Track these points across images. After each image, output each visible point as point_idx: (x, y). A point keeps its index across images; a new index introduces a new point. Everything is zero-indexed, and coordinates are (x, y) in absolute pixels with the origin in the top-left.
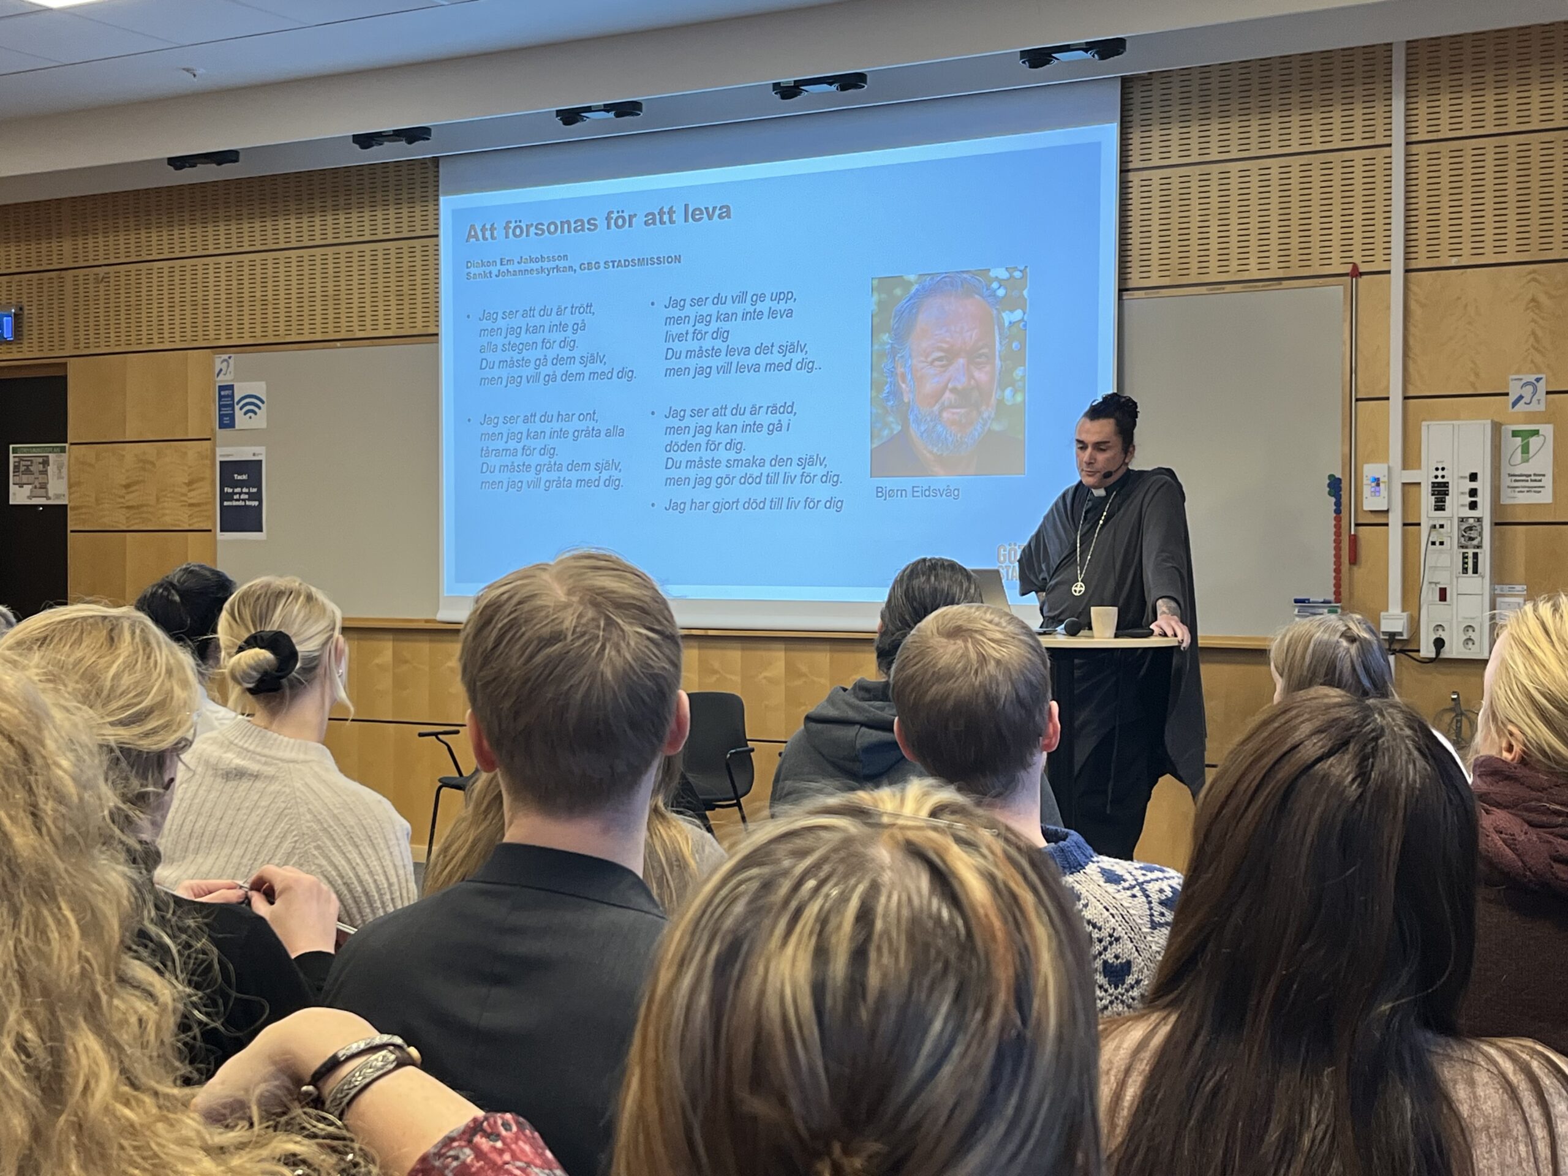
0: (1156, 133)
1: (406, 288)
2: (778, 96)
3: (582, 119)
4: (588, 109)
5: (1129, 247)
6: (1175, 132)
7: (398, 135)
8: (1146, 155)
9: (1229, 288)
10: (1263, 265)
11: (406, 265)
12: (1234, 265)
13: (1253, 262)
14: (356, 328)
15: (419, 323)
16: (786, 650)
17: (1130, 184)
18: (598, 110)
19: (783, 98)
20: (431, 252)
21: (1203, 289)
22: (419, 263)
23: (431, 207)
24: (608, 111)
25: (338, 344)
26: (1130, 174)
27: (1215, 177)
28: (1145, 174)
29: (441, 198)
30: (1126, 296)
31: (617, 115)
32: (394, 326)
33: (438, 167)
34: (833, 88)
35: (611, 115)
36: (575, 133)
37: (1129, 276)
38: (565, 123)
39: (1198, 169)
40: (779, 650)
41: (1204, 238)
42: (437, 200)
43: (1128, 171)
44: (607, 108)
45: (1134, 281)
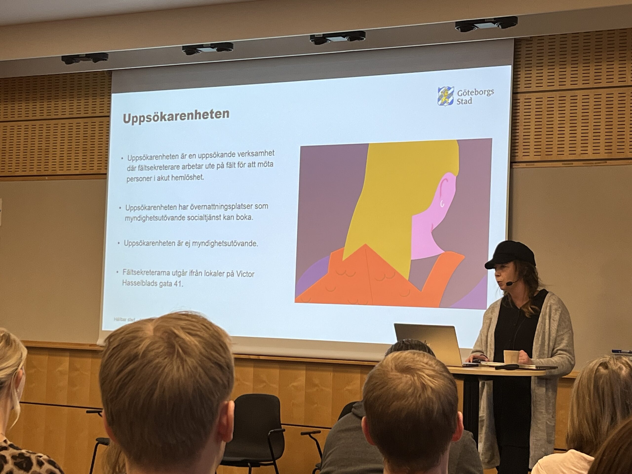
0: (534, 72)
1: (89, 146)
2: (313, 43)
3: (197, 51)
4: (202, 46)
5: (517, 138)
6: (545, 72)
7: (88, 57)
8: (528, 85)
9: (575, 163)
10: (596, 150)
11: (89, 132)
12: (579, 150)
13: (590, 149)
14: (58, 169)
15: (95, 168)
16: (306, 370)
17: (518, 101)
18: (207, 46)
19: (316, 44)
20: (105, 126)
21: (560, 164)
22: (97, 132)
23: (106, 100)
24: (213, 48)
25: (47, 178)
26: (519, 95)
27: (568, 98)
28: (527, 96)
29: (113, 95)
30: (515, 166)
31: (218, 50)
32: (80, 168)
33: (111, 76)
34: (346, 39)
35: (215, 50)
36: (192, 60)
37: (517, 154)
38: (187, 54)
39: (558, 94)
40: (303, 370)
41: (561, 134)
42: (110, 96)
43: (518, 93)
44: (212, 46)
45: (520, 157)
